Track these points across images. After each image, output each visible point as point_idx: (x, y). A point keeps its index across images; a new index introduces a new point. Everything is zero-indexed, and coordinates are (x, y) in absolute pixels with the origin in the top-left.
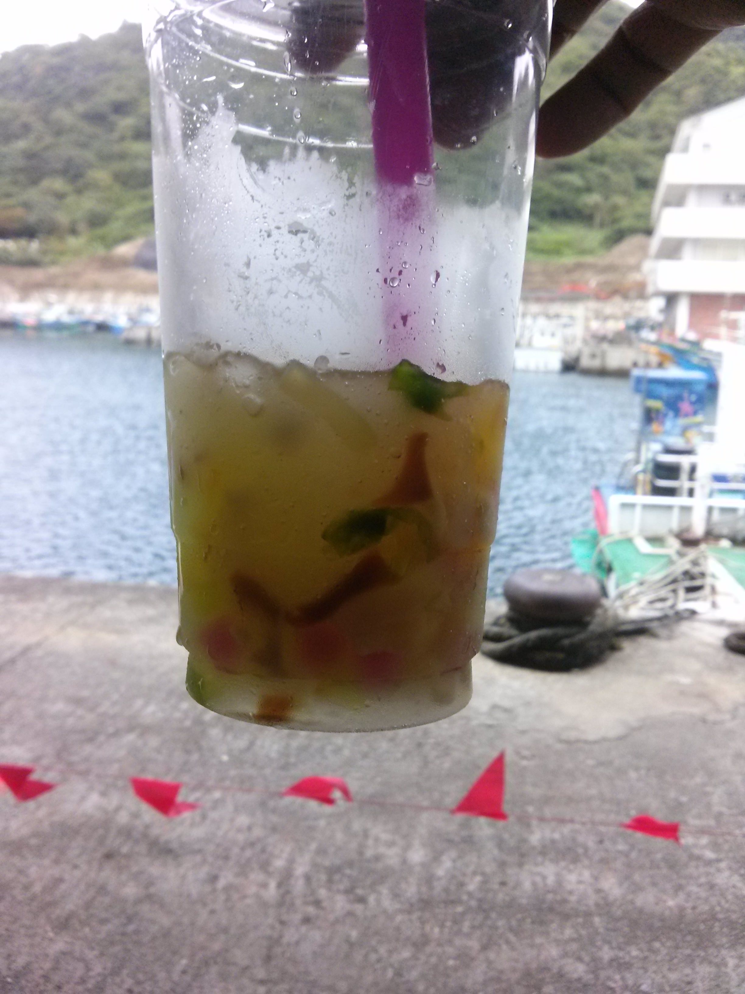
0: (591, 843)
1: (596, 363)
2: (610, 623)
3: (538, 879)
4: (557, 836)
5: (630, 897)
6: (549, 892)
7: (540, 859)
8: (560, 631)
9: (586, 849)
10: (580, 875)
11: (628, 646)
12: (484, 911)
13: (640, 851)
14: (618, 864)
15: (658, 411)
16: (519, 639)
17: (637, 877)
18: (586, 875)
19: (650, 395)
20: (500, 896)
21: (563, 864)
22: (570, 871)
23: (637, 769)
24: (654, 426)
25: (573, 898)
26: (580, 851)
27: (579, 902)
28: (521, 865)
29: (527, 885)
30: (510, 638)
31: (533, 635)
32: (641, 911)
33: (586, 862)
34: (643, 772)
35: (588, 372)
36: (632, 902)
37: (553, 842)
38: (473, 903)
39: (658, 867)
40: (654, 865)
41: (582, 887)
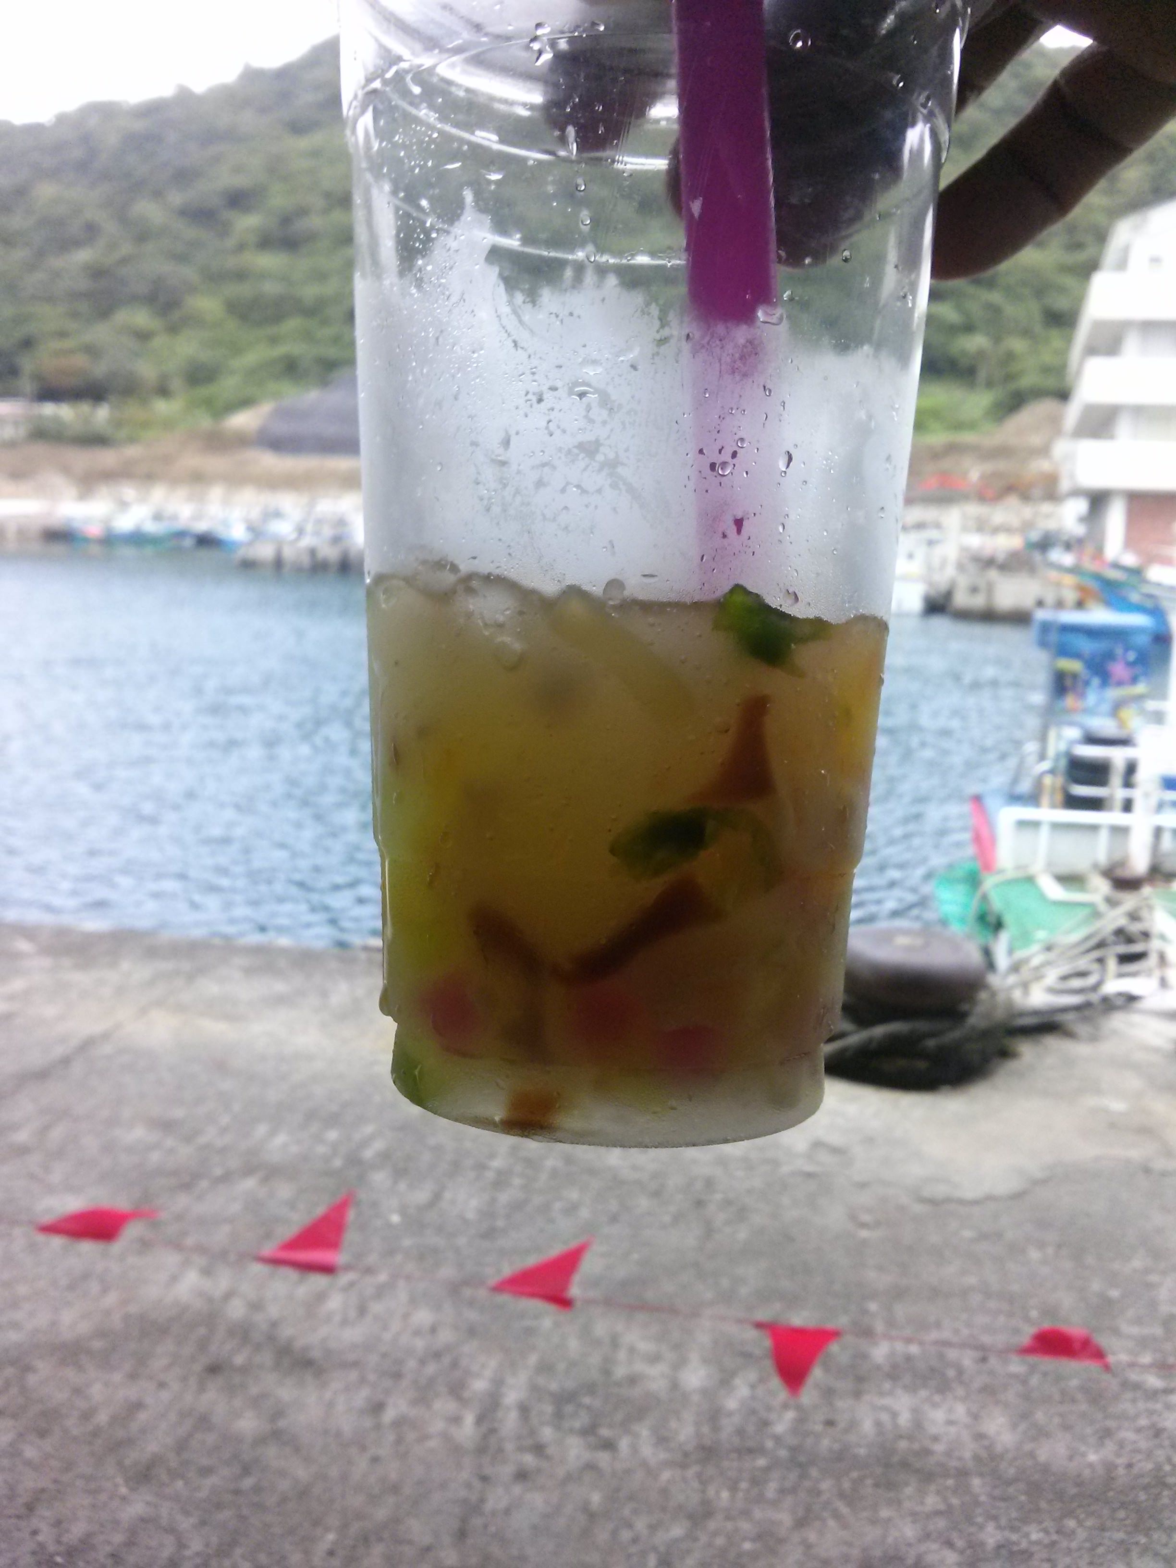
0: (968, 1359)
1: (978, 602)
2: (1000, 1015)
3: (885, 1417)
4: (914, 1349)
5: (1028, 1447)
6: (901, 1437)
7: (887, 1385)
8: (922, 1026)
9: (960, 1372)
10: (950, 1410)
11: (1027, 1050)
12: (800, 1465)
13: (1045, 1374)
14: (1010, 1396)
15: (1075, 676)
16: (856, 1038)
17: (1040, 1416)
18: (960, 1411)
19: (1063, 651)
20: (825, 1443)
21: (923, 1393)
22: (935, 1405)
23: (1041, 1245)
24: (1070, 701)
25: (939, 1448)
26: (951, 1373)
27: (949, 1454)
28: (857, 1394)
29: (868, 1426)
30: (841, 1035)
31: (879, 1031)
32: (1045, 1469)
33: (960, 1391)
34: (1050, 1251)
35: (965, 616)
36: (1032, 1455)
37: (909, 1358)
38: (783, 1453)
39: (1073, 1401)
40: (1067, 1397)
41: (953, 1430)
